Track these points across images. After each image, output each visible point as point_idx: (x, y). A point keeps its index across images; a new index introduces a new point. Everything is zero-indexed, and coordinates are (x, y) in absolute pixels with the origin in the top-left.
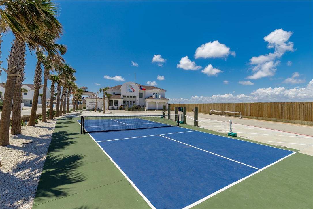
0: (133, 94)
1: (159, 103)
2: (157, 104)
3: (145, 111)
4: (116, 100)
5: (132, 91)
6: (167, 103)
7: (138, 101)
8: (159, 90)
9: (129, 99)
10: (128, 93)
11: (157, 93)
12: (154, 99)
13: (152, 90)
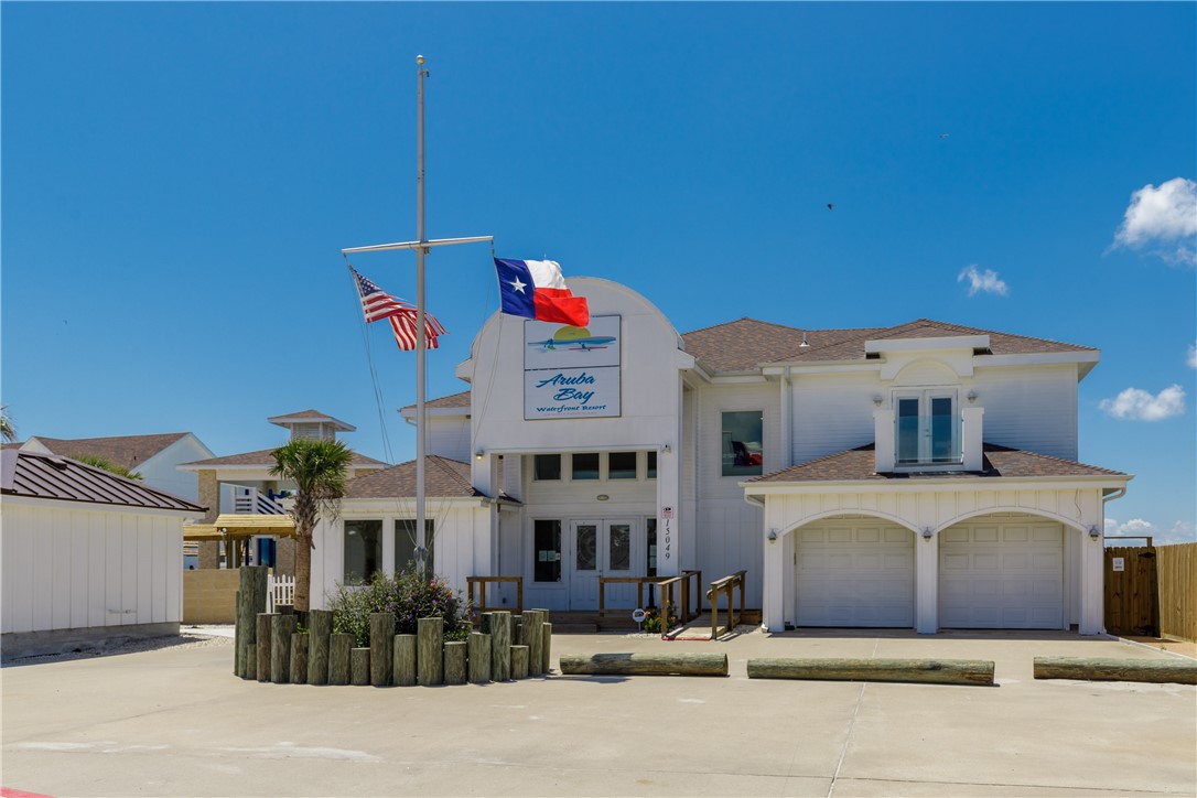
0: (599, 437)
1: (949, 540)
2: (927, 553)
3: (544, 672)
4: (406, 508)
5: (588, 396)
6: (1094, 534)
7: (675, 511)
8: (977, 352)
9: (599, 497)
10: (541, 415)
11: (948, 401)
12: (870, 477)
13: (874, 365)
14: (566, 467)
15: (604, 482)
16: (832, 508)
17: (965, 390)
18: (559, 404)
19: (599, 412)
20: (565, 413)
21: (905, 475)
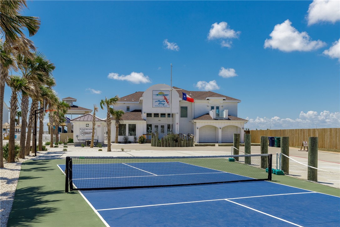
0: (166, 111)
1: (223, 129)
2: (220, 131)
3: (192, 146)
4: (132, 122)
5: (164, 104)
6: (243, 129)
7: (178, 124)
8: (224, 100)
9: (159, 120)
10: (156, 107)
11: (219, 107)
12: (212, 120)
13: (208, 101)
14: (153, 115)
15: (160, 118)
16: (206, 124)
17: (221, 105)
18: (159, 105)
19: (166, 107)
20: (160, 107)
21: (217, 119)
